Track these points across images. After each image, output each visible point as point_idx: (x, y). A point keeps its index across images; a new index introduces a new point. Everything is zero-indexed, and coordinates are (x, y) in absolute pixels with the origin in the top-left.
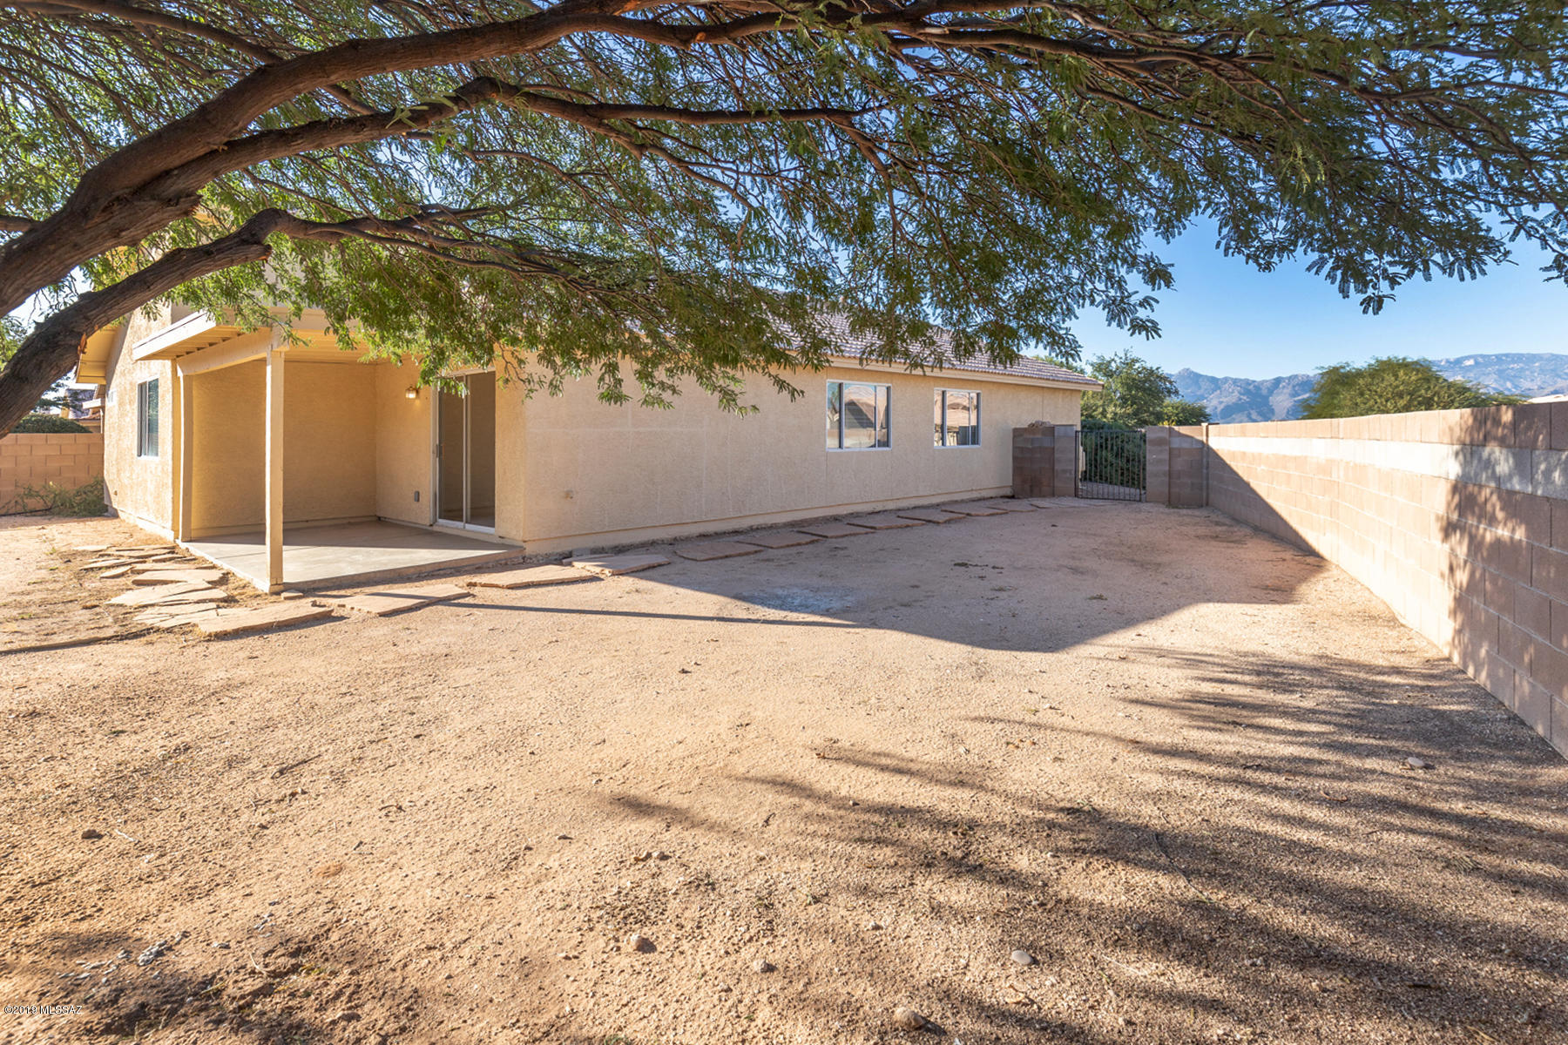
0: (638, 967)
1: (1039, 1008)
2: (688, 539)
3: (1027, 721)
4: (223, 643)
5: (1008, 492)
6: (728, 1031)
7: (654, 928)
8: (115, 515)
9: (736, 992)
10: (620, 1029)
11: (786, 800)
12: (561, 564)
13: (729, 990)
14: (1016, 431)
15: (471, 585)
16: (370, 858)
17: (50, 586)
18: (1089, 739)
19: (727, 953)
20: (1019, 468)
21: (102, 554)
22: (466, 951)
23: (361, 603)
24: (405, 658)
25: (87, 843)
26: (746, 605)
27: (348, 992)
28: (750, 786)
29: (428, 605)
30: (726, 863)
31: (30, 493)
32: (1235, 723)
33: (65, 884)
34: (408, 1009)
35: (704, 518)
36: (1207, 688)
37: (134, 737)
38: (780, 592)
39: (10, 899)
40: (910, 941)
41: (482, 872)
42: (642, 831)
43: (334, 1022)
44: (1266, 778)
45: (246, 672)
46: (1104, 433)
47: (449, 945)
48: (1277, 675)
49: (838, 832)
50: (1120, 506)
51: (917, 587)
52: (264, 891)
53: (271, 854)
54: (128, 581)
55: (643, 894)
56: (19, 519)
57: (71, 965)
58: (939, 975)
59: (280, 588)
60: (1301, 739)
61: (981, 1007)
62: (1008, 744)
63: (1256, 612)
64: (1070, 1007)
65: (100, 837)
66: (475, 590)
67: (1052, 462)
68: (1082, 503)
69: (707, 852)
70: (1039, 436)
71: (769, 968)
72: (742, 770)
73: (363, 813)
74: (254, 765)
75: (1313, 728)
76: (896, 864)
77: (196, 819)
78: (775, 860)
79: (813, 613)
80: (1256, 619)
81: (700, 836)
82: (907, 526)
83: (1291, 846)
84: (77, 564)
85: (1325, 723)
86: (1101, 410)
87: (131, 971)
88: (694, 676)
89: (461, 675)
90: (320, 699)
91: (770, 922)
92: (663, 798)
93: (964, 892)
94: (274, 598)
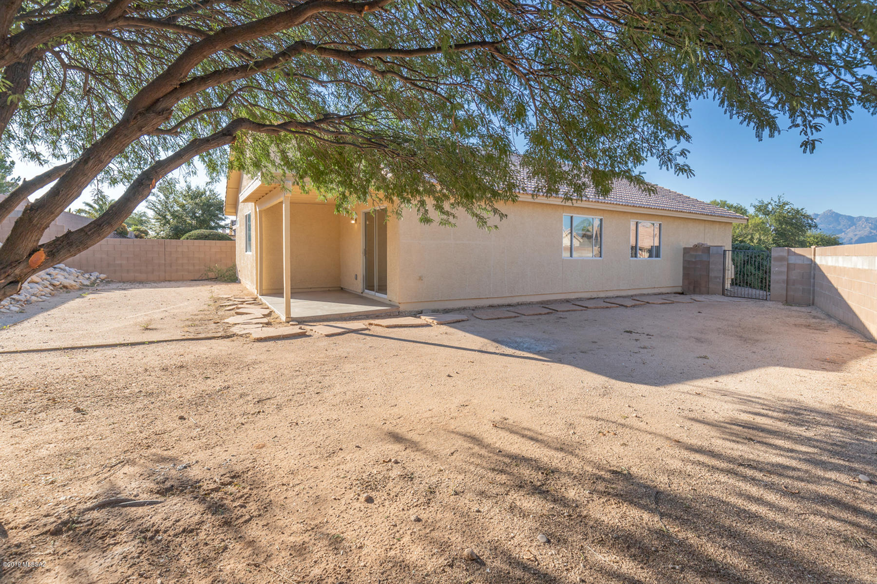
0: (362, 508)
1: (539, 564)
2: (483, 308)
3: (619, 422)
4: (260, 343)
5: (680, 290)
6: (386, 543)
7: (377, 493)
8: (240, 282)
9: (398, 527)
10: (343, 533)
11: (466, 445)
12: (416, 317)
13: (396, 526)
14: (685, 249)
15: (371, 324)
16: (277, 443)
17: (206, 313)
18: (650, 436)
19: (403, 510)
20: (686, 275)
21: (228, 299)
22: (296, 489)
23: (321, 329)
24: (328, 357)
25: (179, 421)
26: (497, 345)
27: (246, 496)
28: (453, 435)
29: (348, 333)
30: (424, 470)
31: (210, 270)
32: (750, 439)
33: (166, 436)
34: (265, 508)
35: (492, 296)
36: (745, 417)
37: (213, 381)
38: (518, 340)
39: (146, 438)
40: (492, 520)
41: (318, 456)
42: (393, 449)
43: (235, 507)
44: (750, 472)
45: (262, 358)
46: (749, 253)
47: (291, 485)
48: (799, 414)
49: (484, 464)
50: (751, 303)
51: (596, 342)
52: (233, 450)
53: (241, 435)
54: (233, 312)
55: (379, 477)
56: (206, 282)
57: (155, 466)
58: (496, 539)
59: (290, 320)
60: (790, 454)
61: (510, 557)
62: (600, 432)
63: (806, 375)
64: (555, 566)
65: (185, 419)
66: (372, 327)
67: (708, 270)
68: (726, 299)
69: (417, 463)
70: (700, 253)
71: (418, 520)
72: (453, 427)
73: (282, 424)
74: (250, 398)
75: (804, 449)
76: (505, 483)
77: (220, 417)
78: (447, 472)
79: (530, 352)
80: (803, 379)
81: (418, 456)
82: (607, 308)
83: (741, 513)
84: (218, 304)
85: (814, 447)
86: (750, 237)
87: (173, 472)
88: (453, 379)
89: (348, 367)
90: (286, 372)
91: (429, 500)
92: (409, 436)
93: (531, 502)
94: (285, 324)
